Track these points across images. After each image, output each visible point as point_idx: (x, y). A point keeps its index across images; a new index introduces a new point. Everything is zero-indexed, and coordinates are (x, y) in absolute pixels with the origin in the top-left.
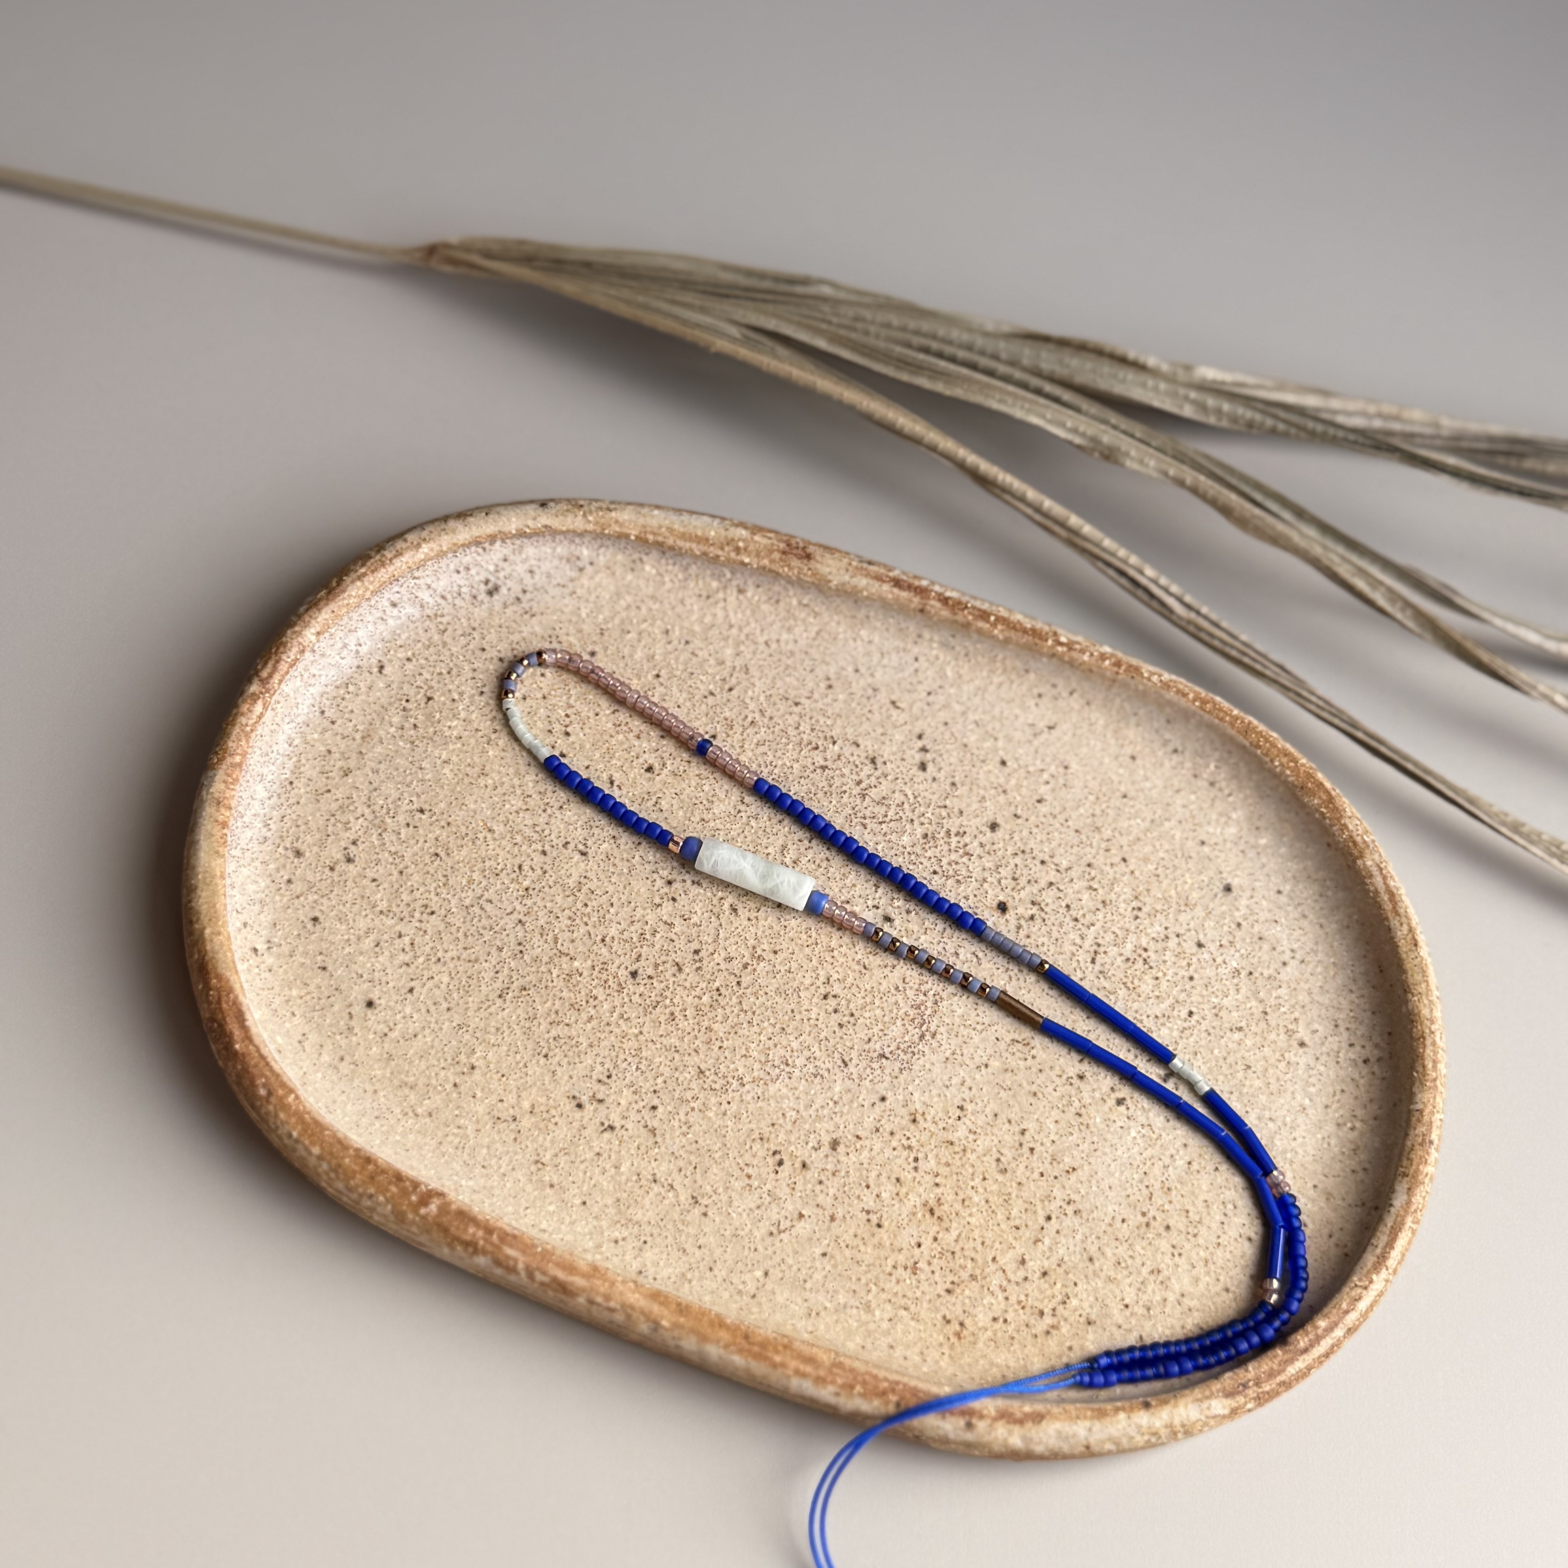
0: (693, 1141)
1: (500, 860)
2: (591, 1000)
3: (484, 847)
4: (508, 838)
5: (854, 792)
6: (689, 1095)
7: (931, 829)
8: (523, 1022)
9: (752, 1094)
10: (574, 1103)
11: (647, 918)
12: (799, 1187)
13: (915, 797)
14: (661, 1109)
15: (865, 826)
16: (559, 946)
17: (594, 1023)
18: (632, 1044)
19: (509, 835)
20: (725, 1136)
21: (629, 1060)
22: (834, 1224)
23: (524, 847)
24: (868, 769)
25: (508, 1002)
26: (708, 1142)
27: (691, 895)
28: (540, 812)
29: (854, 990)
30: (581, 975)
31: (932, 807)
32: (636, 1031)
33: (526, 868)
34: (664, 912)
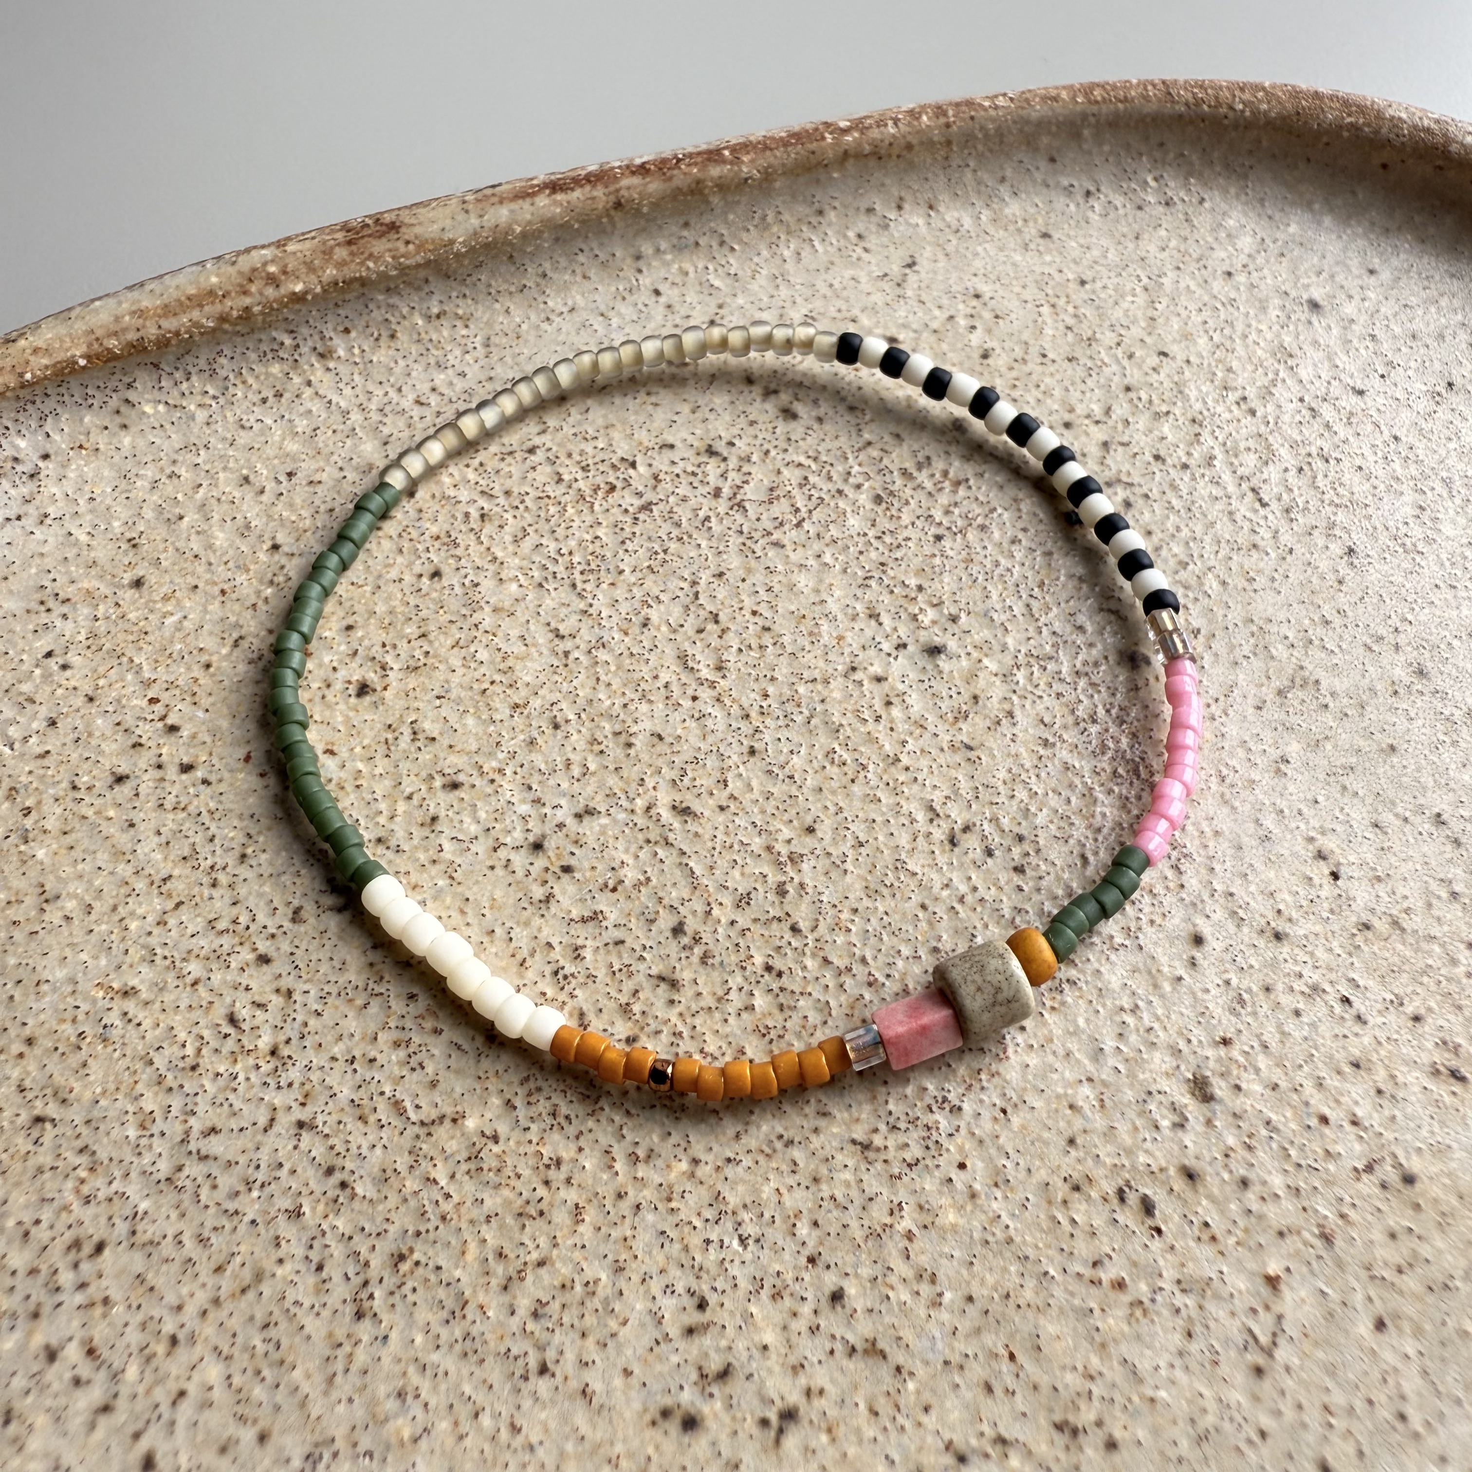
0: (960, 1303)
1: (182, 1036)
2: (552, 1174)
3: (132, 1033)
4: (171, 981)
5: (722, 510)
6: (879, 1214)
7: (876, 484)
8: (444, 1333)
9: (986, 1114)
10: (673, 1426)
11: (544, 936)
12: (1218, 1225)
13: (815, 459)
14: (851, 1290)
15: (778, 545)
16: (414, 1117)
17: (590, 1216)
18: (697, 1197)
19: (171, 978)
20: (1010, 1241)
21: (714, 1237)
22: (1339, 1242)
23: (217, 978)
24: (713, 468)
25: (385, 1316)
26: (990, 1279)
27: (591, 840)
28: (206, 892)
29: (983, 794)
30: (495, 1139)
31: (850, 456)
32: (684, 1166)
33: (244, 1012)
34: (565, 902)
